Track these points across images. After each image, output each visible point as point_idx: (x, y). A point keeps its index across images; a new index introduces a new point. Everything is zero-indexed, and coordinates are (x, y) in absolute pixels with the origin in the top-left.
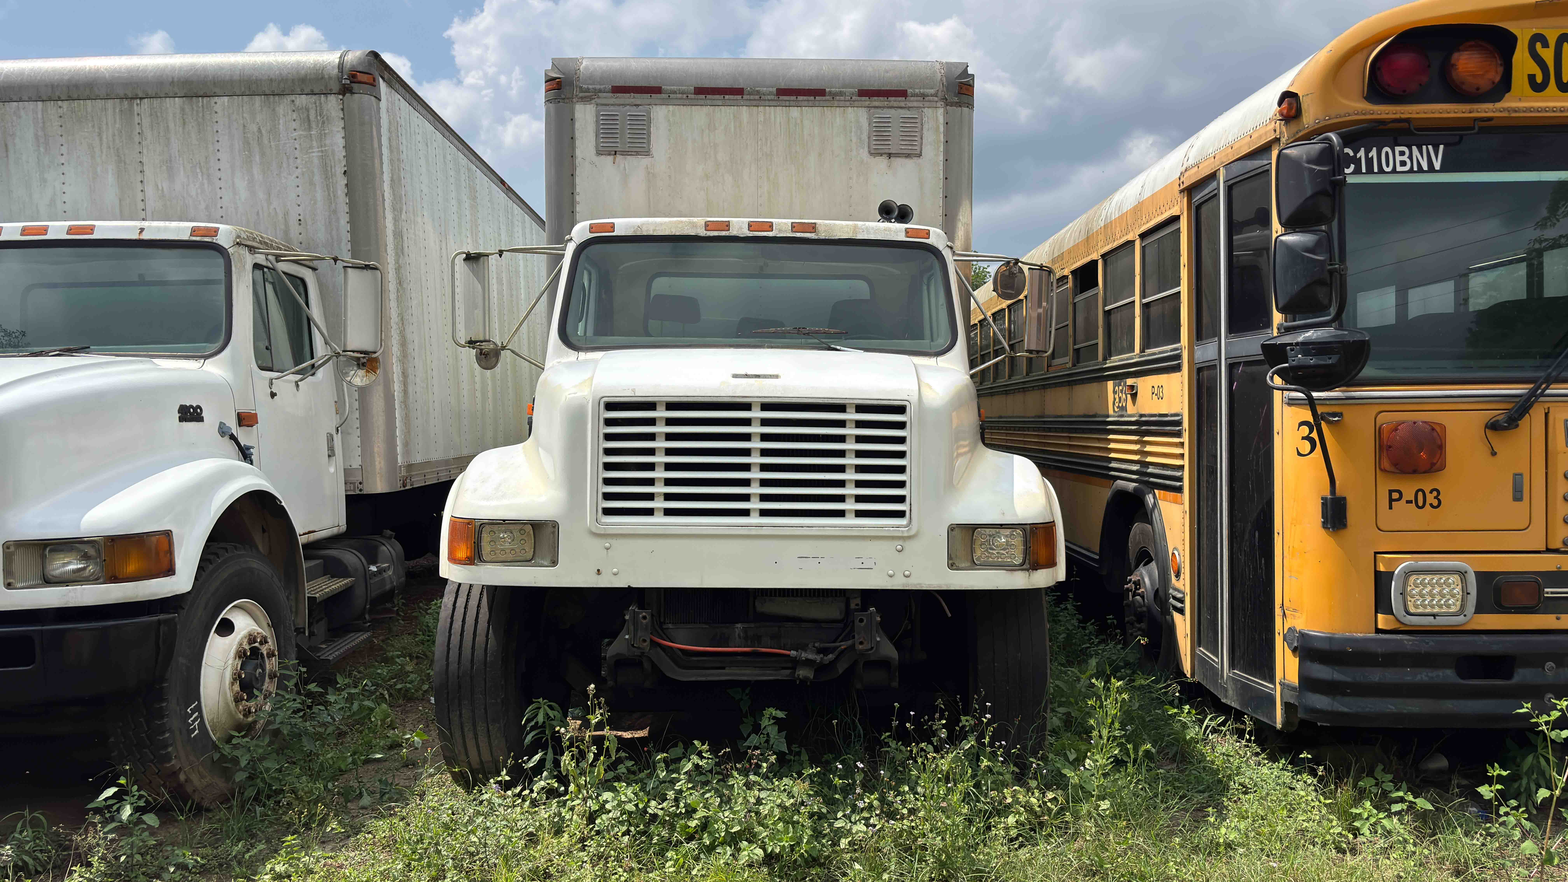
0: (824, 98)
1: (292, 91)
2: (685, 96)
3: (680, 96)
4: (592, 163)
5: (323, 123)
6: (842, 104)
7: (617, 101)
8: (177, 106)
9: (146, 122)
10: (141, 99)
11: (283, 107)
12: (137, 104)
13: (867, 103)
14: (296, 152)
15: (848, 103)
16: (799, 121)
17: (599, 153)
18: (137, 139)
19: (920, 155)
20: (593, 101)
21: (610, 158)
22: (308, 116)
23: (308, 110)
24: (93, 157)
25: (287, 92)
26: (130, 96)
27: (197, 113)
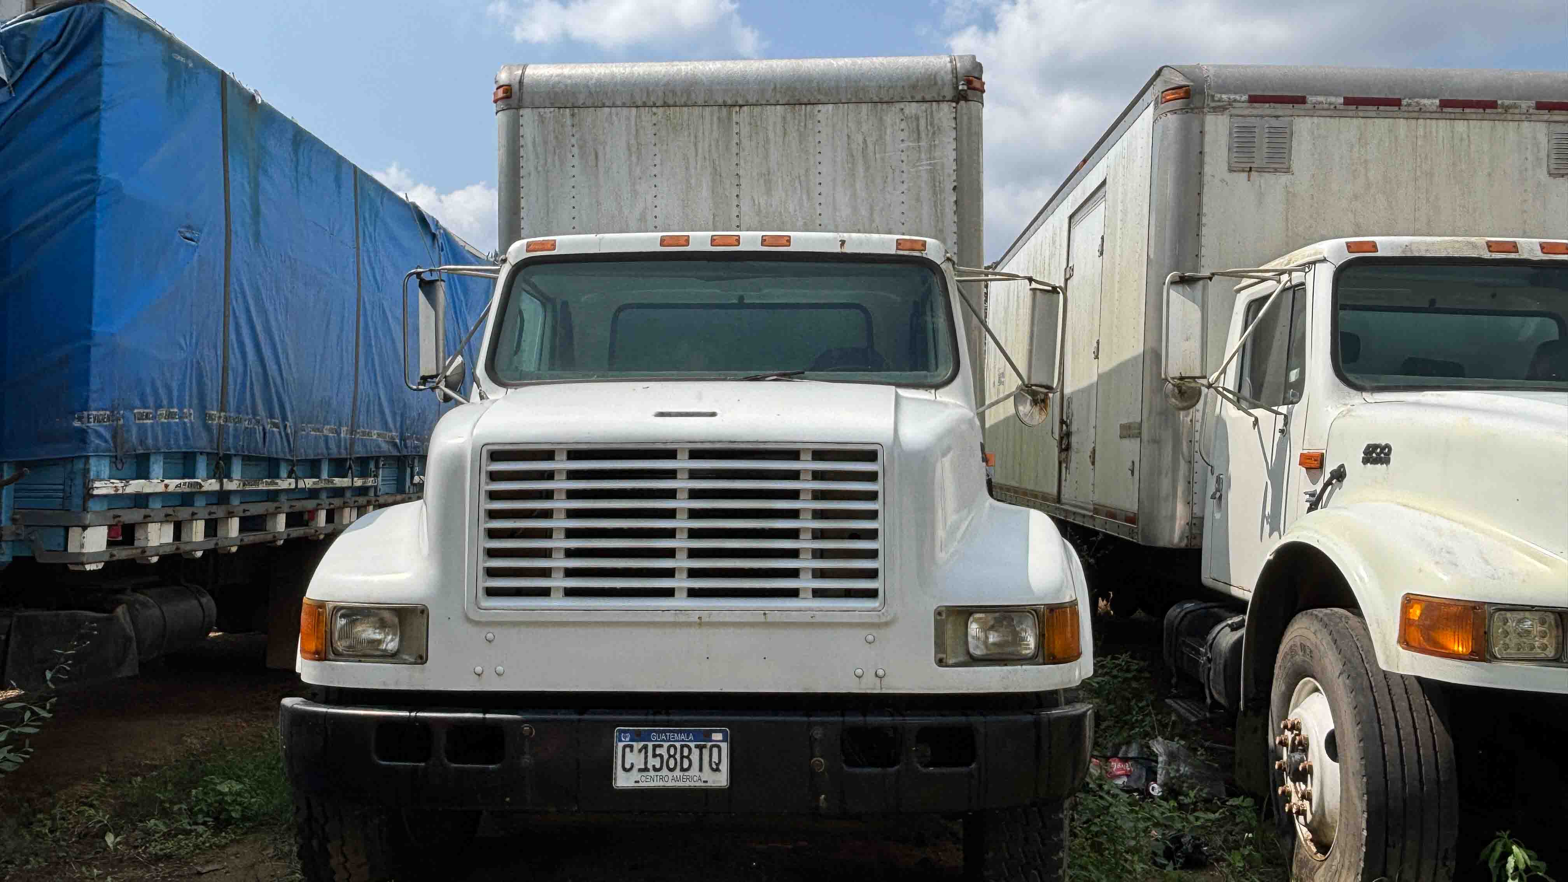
0: (1494, 111)
1: (902, 98)
2: (1333, 107)
3: (1326, 107)
4: (1223, 180)
5: (934, 133)
6: (1517, 117)
7: (1255, 112)
8: (778, 114)
9: (745, 130)
10: (741, 106)
11: (891, 116)
12: (736, 112)
13: (1546, 117)
14: (904, 165)
15: (1524, 117)
16: (1465, 136)
17: (1231, 170)
20: (1226, 112)
21: (1244, 176)
22: (918, 126)
23: (917, 119)
24: (687, 168)
25: (896, 99)
26: (729, 102)
27: (799, 122)
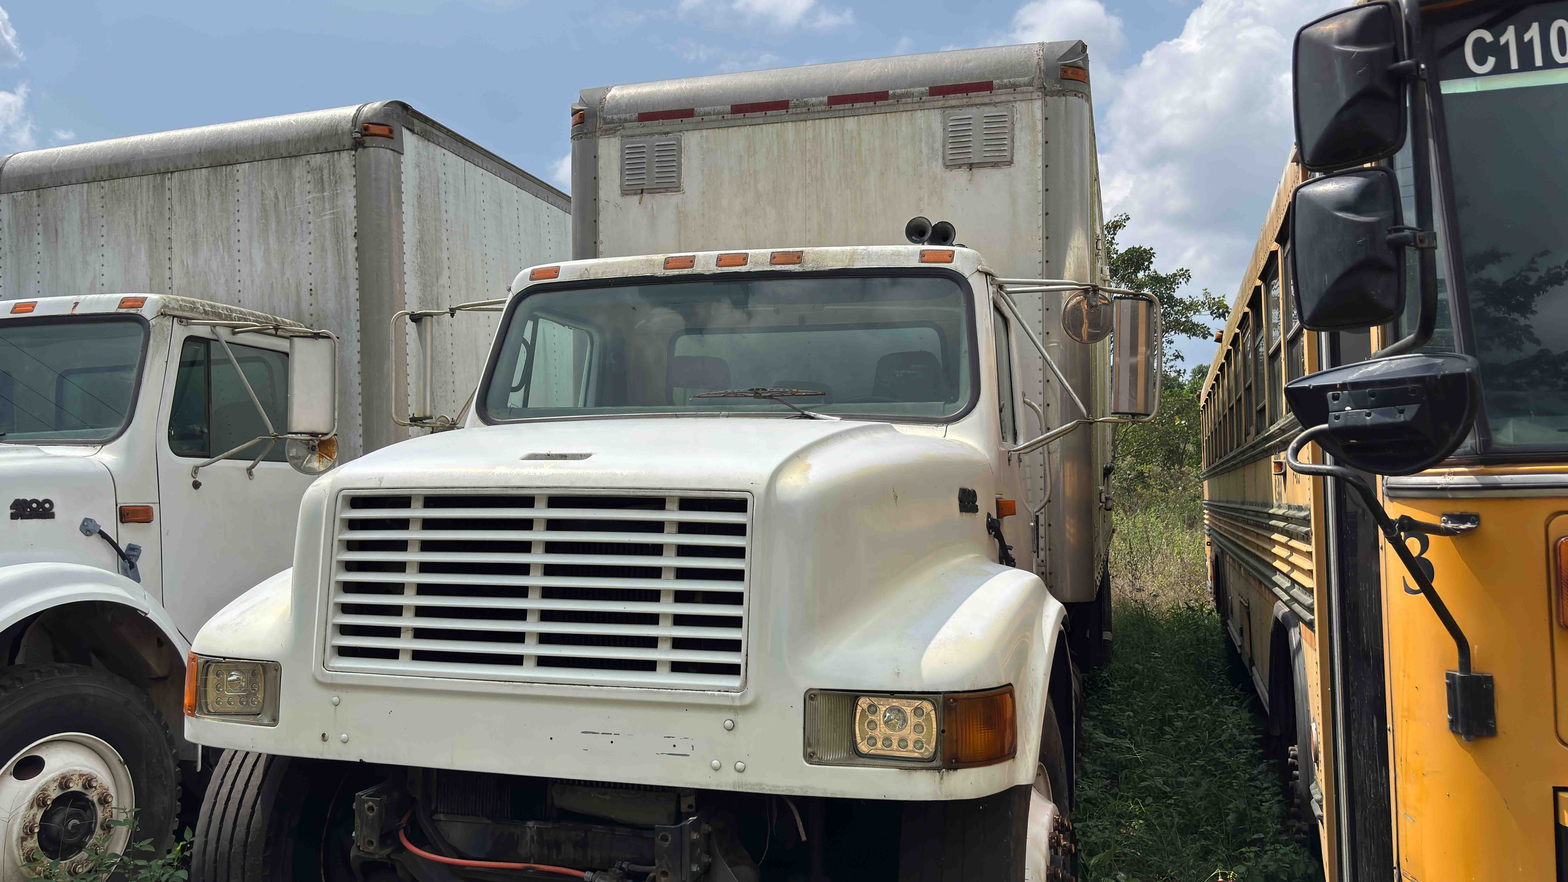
0: (886, 102)
1: (308, 151)
2: (720, 117)
3: (713, 117)
4: (617, 206)
5: (336, 182)
6: (909, 107)
7: (644, 130)
8: (203, 177)
9: (175, 196)
10: (172, 172)
11: (299, 169)
12: (169, 179)
13: (940, 104)
14: (311, 216)
15: (917, 106)
16: (855, 134)
17: (624, 193)
18: (167, 215)
19: (1010, 163)
20: (618, 133)
21: (636, 198)
22: (322, 176)
23: (321, 170)
24: (129, 236)
25: (303, 152)
26: (162, 170)
27: (221, 183)
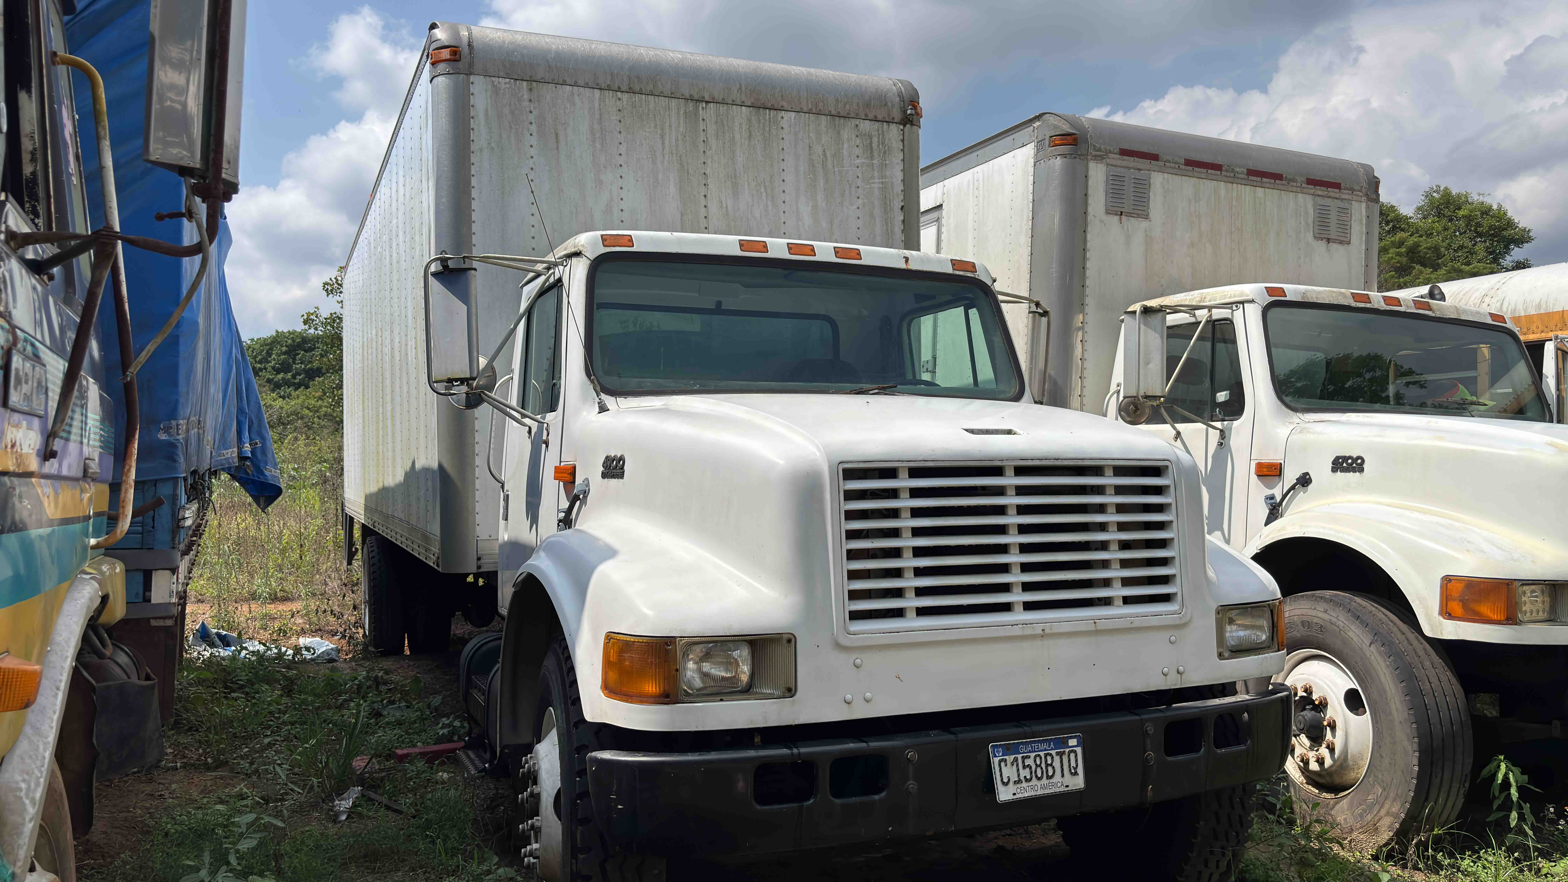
0: (1281, 182)
1: (857, 115)
2: (1177, 166)
3: (1173, 165)
4: (1101, 221)
5: (885, 153)
6: (1295, 189)
7: (1124, 163)
8: (744, 116)
9: (711, 129)
10: (707, 102)
11: (847, 131)
12: (703, 108)
14: (859, 181)
15: (1299, 190)
16: (1262, 201)
17: (1108, 212)
18: (701, 147)
19: (1349, 243)
20: (1104, 161)
21: (1117, 218)
22: (871, 144)
23: (871, 137)
24: (654, 162)
25: (852, 115)
26: (696, 97)
27: (764, 126)
